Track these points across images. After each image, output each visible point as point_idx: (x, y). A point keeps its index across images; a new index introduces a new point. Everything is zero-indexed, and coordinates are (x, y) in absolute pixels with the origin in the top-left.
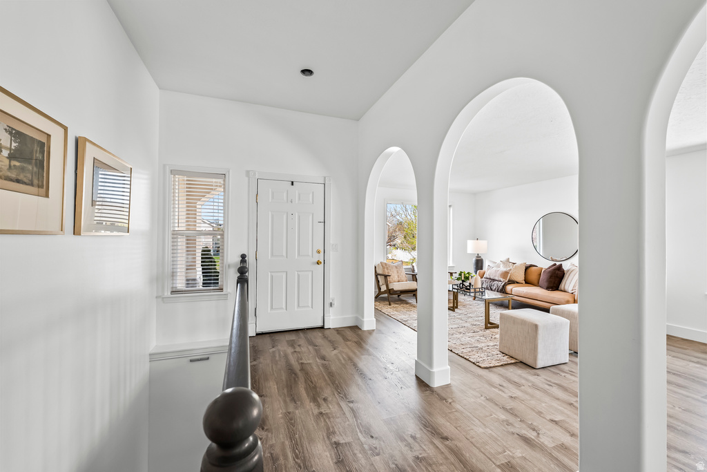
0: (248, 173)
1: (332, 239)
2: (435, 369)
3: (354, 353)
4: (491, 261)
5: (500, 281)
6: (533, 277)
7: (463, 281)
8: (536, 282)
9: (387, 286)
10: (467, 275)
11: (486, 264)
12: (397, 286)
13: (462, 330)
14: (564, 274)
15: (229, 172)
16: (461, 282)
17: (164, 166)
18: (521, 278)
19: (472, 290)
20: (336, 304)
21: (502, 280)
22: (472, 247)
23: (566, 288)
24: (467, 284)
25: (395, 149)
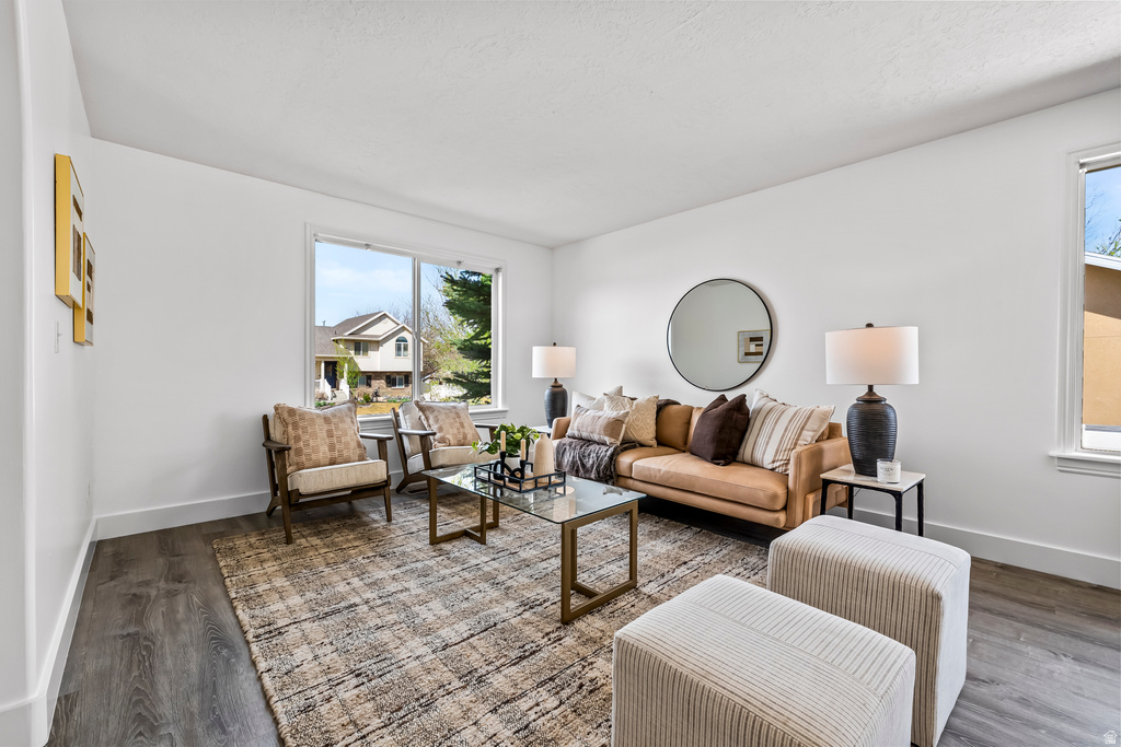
4: (583, 395)
5: (604, 444)
6: (673, 431)
7: (503, 455)
8: (679, 441)
9: (284, 482)
11: (574, 401)
14: (749, 420)
16: (498, 456)
18: (647, 433)
19: (529, 484)
21: (607, 440)
22: (541, 363)
23: (758, 456)
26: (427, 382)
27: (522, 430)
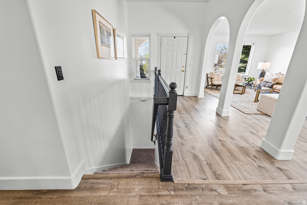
0: (158, 34)
1: (189, 62)
2: (224, 110)
3: (194, 104)
4: (270, 73)
7: (249, 81)
9: (212, 82)
10: (252, 79)
11: (267, 75)
12: (216, 83)
13: (242, 101)
15: (151, 34)
16: (248, 82)
17: (130, 33)
19: (253, 86)
20: (189, 87)
21: (272, 82)
22: (261, 66)
24: (251, 83)
25: (223, 18)
26: (217, 67)
27: (253, 78)
